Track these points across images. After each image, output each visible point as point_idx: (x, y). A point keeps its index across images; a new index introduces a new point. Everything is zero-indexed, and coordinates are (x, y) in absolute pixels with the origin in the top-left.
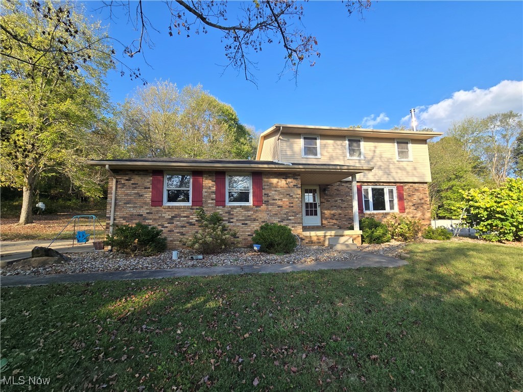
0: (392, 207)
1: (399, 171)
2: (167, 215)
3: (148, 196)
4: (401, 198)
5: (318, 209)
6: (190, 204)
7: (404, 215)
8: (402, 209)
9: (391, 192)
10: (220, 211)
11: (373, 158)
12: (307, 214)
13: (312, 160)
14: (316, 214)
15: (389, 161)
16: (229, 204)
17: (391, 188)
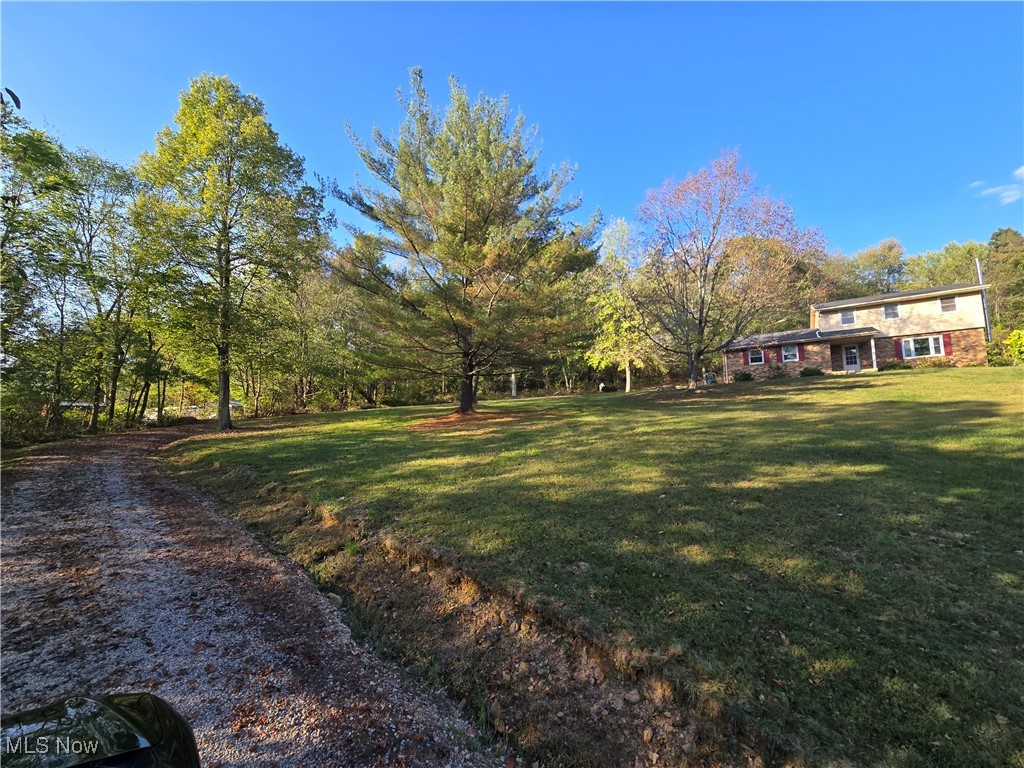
0: (937, 350)
1: (941, 324)
2: (752, 369)
3: (742, 361)
4: (947, 344)
5: (858, 360)
6: (763, 362)
7: (951, 357)
8: (948, 353)
9: (936, 340)
10: (780, 364)
11: (909, 318)
12: (848, 363)
13: (846, 327)
14: (856, 363)
15: (929, 317)
16: (784, 361)
17: (936, 336)
